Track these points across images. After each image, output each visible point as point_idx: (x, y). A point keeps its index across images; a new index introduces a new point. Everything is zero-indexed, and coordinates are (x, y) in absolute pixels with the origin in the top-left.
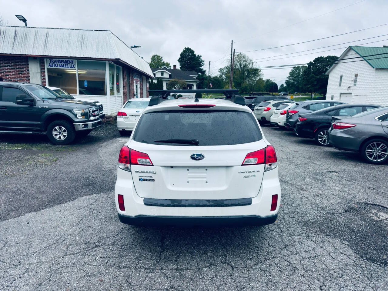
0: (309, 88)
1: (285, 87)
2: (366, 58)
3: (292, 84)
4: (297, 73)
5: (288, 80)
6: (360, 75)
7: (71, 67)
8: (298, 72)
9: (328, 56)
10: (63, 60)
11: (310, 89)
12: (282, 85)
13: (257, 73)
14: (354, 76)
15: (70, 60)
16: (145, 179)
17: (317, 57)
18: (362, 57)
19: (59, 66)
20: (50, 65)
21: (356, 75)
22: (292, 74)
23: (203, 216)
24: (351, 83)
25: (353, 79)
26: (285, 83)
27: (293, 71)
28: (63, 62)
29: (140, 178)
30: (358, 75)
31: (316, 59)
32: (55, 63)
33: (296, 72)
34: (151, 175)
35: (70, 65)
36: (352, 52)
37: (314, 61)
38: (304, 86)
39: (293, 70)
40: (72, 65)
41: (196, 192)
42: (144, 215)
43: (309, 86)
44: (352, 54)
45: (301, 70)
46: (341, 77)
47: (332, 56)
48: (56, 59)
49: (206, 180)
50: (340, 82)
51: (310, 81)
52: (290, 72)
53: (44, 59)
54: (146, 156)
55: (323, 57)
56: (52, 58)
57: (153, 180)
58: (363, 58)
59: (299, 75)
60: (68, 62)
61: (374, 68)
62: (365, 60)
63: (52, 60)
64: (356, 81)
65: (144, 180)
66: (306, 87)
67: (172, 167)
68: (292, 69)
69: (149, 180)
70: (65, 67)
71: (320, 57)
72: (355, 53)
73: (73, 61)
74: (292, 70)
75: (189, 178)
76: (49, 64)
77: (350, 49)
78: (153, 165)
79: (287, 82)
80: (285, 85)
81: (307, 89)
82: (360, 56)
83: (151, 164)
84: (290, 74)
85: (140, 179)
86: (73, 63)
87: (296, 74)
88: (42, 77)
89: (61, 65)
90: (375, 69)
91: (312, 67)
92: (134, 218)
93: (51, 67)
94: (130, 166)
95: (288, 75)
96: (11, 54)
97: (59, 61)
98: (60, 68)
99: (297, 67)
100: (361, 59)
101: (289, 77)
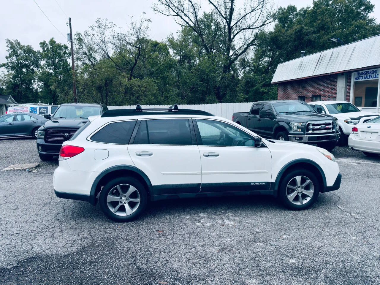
7: (375, 77)
10: (368, 71)
15: (375, 70)
19: (364, 78)
20: (356, 79)
28: (368, 73)
32: (361, 76)
35: (374, 75)
40: (376, 75)
48: (362, 71)
53: (351, 74)
56: (358, 71)
60: (372, 72)
63: (358, 73)
70: (369, 78)
73: (377, 70)
76: (356, 77)
86: (377, 73)
88: (347, 91)
89: (365, 77)
93: (357, 81)
96: (323, 74)
97: (365, 72)
98: (365, 80)
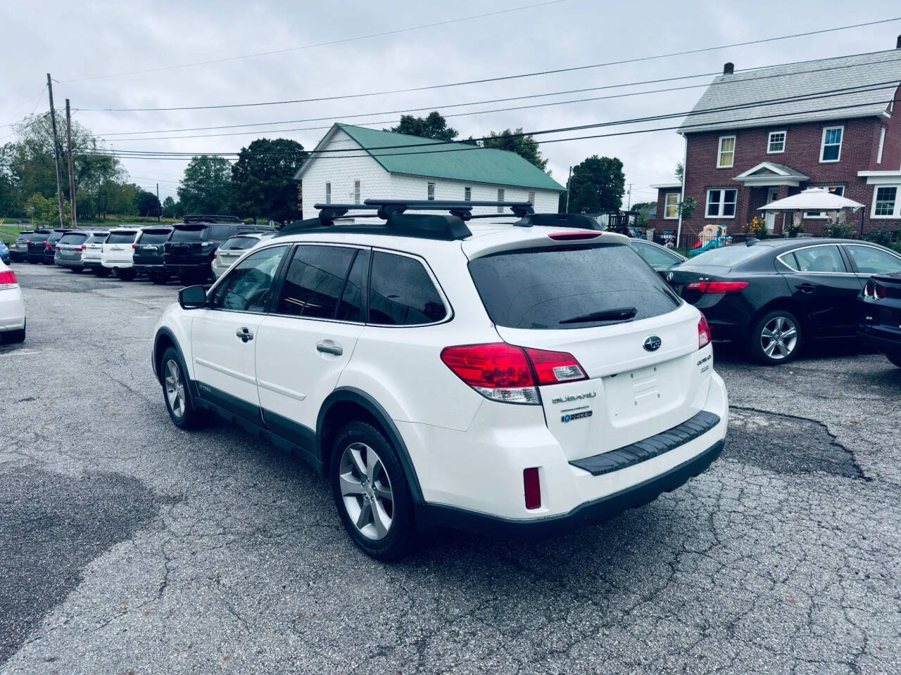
0: (250, 207)
1: (178, 203)
2: (373, 152)
3: (195, 197)
4: (203, 171)
5: (184, 187)
6: (363, 184)
8: (205, 171)
9: (278, 138)
11: (251, 210)
12: (169, 200)
13: (110, 167)
14: (353, 185)
16: (573, 415)
17: (256, 140)
18: (366, 150)
21: (357, 184)
22: (192, 173)
23: (675, 468)
24: (349, 198)
25: (352, 192)
26: (179, 194)
27: (193, 167)
29: (564, 414)
30: (361, 183)
31: (253, 143)
33: (201, 169)
34: (585, 402)
36: (341, 136)
37: (250, 147)
38: (238, 203)
39: (193, 164)
41: (650, 421)
42: (588, 502)
43: (248, 203)
44: (342, 142)
45: (212, 166)
46: (329, 185)
47: (287, 140)
49: (656, 391)
50: (327, 196)
51: (250, 191)
52: (187, 170)
54: (568, 359)
55: (268, 139)
57: (590, 413)
58: (368, 152)
59: (209, 177)
61: (388, 171)
62: (371, 155)
64: (359, 195)
65: (572, 419)
66: (244, 205)
67: (613, 376)
68: (190, 162)
69: (582, 415)
71: (261, 139)
72: (349, 138)
74: (189, 165)
75: (636, 393)
77: (337, 128)
78: (587, 378)
79: (182, 191)
80: (177, 199)
81: (244, 210)
82: (361, 148)
83: (583, 376)
84: (188, 175)
85: (563, 419)
87: (201, 174)
90: (389, 174)
91: (247, 160)
92: (568, 515)
94: (538, 391)
95: (183, 176)
99: (200, 159)
100: (363, 153)
101: (186, 180)
